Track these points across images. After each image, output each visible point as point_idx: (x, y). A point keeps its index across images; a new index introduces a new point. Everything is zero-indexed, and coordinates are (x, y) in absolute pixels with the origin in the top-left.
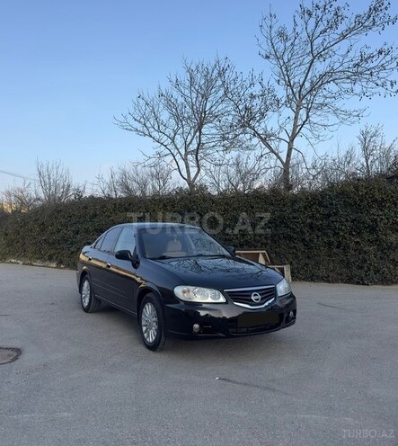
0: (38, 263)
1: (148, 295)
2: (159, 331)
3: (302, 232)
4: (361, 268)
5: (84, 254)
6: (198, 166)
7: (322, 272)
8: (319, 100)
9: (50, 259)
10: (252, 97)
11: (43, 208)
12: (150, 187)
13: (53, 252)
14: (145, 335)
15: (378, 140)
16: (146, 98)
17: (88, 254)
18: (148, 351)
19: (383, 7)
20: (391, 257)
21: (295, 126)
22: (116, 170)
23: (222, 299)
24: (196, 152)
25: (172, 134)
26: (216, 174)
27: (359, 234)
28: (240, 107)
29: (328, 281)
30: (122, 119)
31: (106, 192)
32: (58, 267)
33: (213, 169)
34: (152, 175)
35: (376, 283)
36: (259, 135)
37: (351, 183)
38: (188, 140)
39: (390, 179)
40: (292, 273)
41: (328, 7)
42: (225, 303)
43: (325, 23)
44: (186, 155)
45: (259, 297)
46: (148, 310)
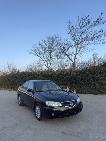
0: (8, 89)
1: (37, 103)
2: (41, 115)
3: (79, 81)
4: (95, 90)
5: (19, 89)
6: (50, 64)
7: (84, 91)
8: (83, 45)
9: (11, 88)
10: (65, 44)
11: (9, 75)
12: (37, 69)
13: (12, 87)
14: (37, 115)
15: (97, 56)
16: (36, 45)
17: (20, 89)
18: (38, 121)
19: (101, 19)
20: (103, 87)
21: (76, 52)
22: (28, 65)
23: (61, 105)
24: (50, 60)
25: (43, 55)
26: (55, 66)
27: (94, 81)
28: (62, 47)
29: (86, 94)
30: (29, 51)
31: (26, 71)
32: (14, 91)
33: (54, 64)
34: (38, 66)
35: (99, 94)
36: (67, 55)
37: (92, 67)
38: (48, 57)
39: (102, 66)
40: (76, 91)
41: (86, 19)
42: (62, 107)
43: (85, 23)
44: (47, 60)
45: (72, 104)
46: (37, 108)
